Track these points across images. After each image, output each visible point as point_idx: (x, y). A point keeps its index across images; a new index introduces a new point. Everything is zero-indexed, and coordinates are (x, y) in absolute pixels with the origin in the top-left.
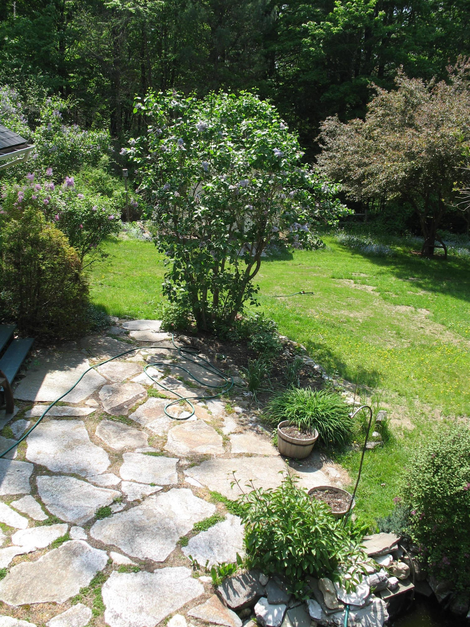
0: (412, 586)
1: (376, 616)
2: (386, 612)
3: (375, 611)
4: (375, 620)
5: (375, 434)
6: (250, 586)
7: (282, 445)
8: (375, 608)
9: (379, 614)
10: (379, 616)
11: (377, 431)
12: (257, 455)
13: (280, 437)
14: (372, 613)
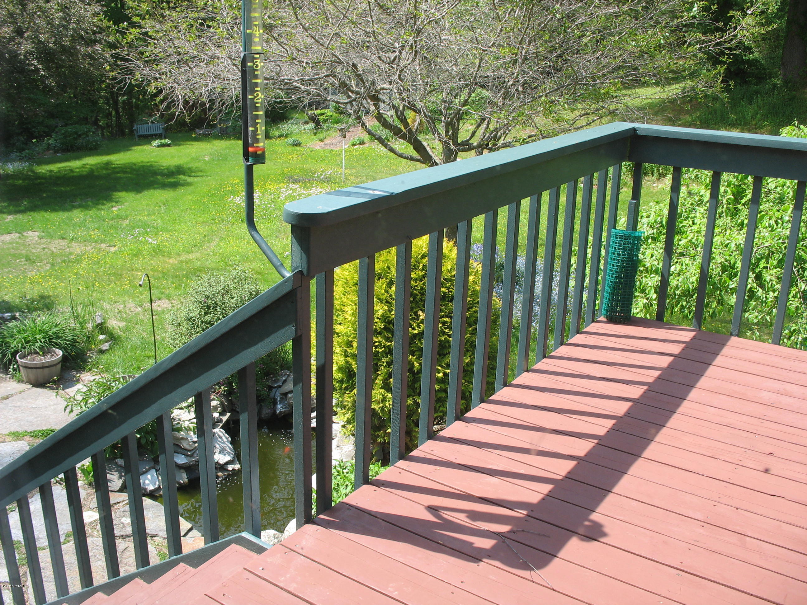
0: (228, 414)
1: (223, 440)
2: (226, 435)
3: (221, 438)
4: (224, 443)
5: (102, 337)
6: (115, 471)
7: (32, 374)
8: (219, 435)
9: (224, 438)
10: (225, 440)
11: (102, 334)
12: (12, 395)
13: (26, 367)
14: (219, 439)
